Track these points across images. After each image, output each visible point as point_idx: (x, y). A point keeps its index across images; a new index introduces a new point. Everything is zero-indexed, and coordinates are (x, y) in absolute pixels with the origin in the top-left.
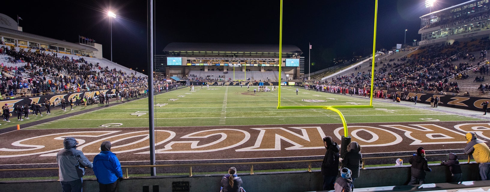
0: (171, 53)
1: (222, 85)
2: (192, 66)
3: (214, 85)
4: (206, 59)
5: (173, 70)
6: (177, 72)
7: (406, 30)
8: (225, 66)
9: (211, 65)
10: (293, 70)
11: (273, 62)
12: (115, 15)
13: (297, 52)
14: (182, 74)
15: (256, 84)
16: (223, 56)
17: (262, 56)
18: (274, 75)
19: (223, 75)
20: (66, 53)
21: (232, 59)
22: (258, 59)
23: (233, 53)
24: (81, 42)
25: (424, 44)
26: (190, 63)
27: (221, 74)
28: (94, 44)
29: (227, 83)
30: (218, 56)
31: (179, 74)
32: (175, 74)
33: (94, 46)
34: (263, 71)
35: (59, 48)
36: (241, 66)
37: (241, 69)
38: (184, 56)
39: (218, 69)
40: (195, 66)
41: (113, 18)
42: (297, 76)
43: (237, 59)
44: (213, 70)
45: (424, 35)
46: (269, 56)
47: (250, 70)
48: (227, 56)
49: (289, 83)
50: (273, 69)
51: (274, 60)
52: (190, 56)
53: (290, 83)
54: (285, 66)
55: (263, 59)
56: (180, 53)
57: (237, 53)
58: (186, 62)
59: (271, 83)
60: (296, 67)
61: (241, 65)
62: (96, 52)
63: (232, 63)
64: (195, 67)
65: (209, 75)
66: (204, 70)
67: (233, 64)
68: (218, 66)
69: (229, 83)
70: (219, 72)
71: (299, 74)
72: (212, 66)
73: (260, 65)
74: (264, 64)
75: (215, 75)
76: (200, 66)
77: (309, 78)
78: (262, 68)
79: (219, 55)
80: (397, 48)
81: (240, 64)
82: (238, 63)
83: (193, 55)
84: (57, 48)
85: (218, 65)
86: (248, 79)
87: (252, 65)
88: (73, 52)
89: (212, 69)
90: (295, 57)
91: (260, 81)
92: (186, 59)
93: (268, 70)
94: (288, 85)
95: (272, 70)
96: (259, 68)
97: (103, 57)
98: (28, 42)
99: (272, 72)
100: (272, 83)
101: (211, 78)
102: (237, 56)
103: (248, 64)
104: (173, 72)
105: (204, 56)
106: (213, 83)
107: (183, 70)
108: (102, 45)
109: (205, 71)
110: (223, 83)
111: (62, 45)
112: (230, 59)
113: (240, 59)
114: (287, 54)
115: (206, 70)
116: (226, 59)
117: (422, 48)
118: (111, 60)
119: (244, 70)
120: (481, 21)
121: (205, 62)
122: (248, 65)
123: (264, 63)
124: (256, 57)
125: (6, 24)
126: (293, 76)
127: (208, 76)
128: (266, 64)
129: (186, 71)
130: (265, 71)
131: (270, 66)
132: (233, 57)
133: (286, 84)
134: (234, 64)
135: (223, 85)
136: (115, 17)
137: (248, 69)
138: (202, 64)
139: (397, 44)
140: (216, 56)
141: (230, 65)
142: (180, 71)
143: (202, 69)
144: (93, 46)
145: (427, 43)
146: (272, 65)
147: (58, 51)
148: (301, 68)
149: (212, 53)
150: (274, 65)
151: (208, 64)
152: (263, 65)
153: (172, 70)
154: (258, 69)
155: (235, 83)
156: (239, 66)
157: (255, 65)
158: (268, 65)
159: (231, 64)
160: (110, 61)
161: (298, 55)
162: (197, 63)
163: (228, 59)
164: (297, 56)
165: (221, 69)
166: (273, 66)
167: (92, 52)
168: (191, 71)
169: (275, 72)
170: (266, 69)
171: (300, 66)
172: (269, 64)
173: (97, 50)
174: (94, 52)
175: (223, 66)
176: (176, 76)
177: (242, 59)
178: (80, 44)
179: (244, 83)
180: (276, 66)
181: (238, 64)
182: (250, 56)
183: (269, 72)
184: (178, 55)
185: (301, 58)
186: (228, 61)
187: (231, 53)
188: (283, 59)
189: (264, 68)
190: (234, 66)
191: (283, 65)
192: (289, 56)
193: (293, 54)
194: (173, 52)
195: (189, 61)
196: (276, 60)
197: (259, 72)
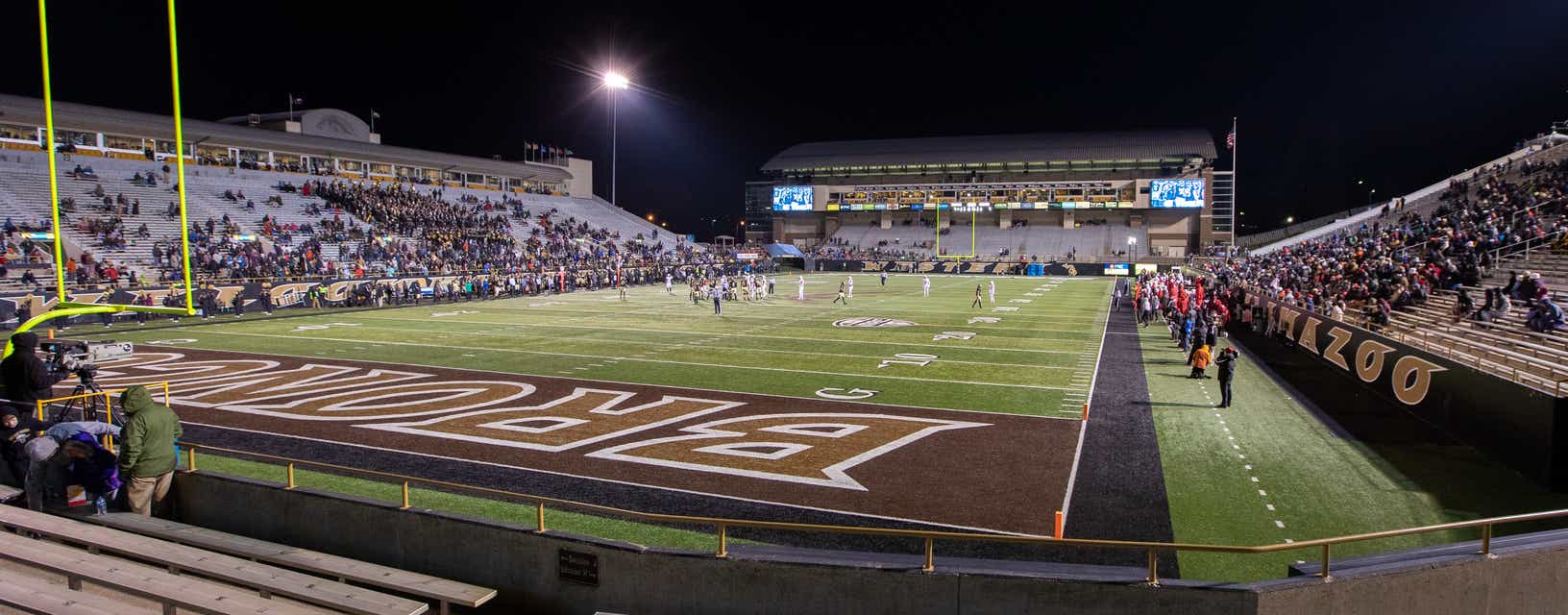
0: (785, 174)
1: (907, 272)
2: (843, 211)
4: (884, 189)
5: (794, 223)
6: (804, 230)
8: (943, 209)
9: (897, 207)
10: (1186, 220)
11: (1106, 192)
12: (626, 82)
13: (1198, 155)
14: (814, 235)
15: (1019, 269)
16: (938, 179)
17: (1070, 173)
18: (1104, 239)
20: (486, 188)
21: (965, 187)
22: (1053, 186)
23: (969, 168)
24: (530, 159)
26: (835, 202)
27: (923, 235)
28: (567, 161)
29: (926, 264)
30: (924, 177)
31: (810, 235)
32: (799, 236)
33: (567, 166)
34: (1069, 224)
35: (469, 176)
36: (990, 209)
37: (993, 218)
38: (825, 182)
39: (922, 220)
40: (849, 210)
41: (620, 91)
42: (1201, 241)
43: (982, 186)
44: (907, 223)
46: (1093, 173)
47: (1025, 223)
48: (950, 178)
49: (1138, 267)
51: (1110, 185)
52: (841, 182)
54: (1147, 206)
55: (1069, 185)
56: (813, 172)
57: (986, 168)
58: (827, 198)
59: (1072, 266)
60: (1195, 212)
61: (992, 205)
62: (571, 181)
63: (961, 200)
64: (856, 215)
65: (883, 239)
66: (880, 225)
67: (964, 205)
68: (918, 210)
69: (930, 266)
70: (925, 228)
71: (1206, 234)
72: (902, 210)
73: (1057, 205)
74: (1072, 200)
75: (902, 240)
76: (863, 211)
78: (1066, 216)
79: (924, 174)
81: (987, 204)
82: (984, 201)
83: (847, 179)
84: (465, 176)
85: (917, 207)
86: (1001, 254)
87: (1027, 206)
88: (506, 183)
89: (903, 219)
90: (1191, 173)
91: (1034, 258)
92: (825, 191)
93: (1090, 222)
94: (1132, 273)
95: (1103, 222)
96: (1057, 215)
97: (594, 193)
98: (393, 166)
99: (1104, 227)
100: (1077, 266)
101: (887, 249)
102: (981, 178)
103: (1015, 201)
104: (793, 230)
105: (879, 180)
107: (821, 223)
108: (592, 163)
109: (883, 227)
110: (912, 266)
111: (480, 169)
112: (956, 186)
113: (990, 187)
114: (1160, 164)
115: (886, 224)
116: (946, 186)
118: (611, 202)
119: (1005, 224)
121: (882, 199)
122: (1017, 205)
123: (1072, 197)
124: (1048, 177)
125: (346, 131)
126: (1185, 242)
127: (881, 243)
128: (1080, 200)
129: (829, 227)
130: (1077, 225)
131: (1091, 209)
132: (968, 179)
133: (1127, 272)
134: (969, 204)
135: (912, 272)
136: (626, 87)
137: (1021, 219)
138: (870, 207)
140: (915, 179)
141: (956, 206)
142: (812, 229)
143: (874, 219)
144: (563, 165)
146: (1099, 205)
147: (466, 183)
148: (1209, 213)
149: (906, 170)
150: (1108, 205)
151: (888, 206)
152: (1066, 205)
153: (793, 226)
154: (1056, 220)
155: (949, 267)
156: (985, 208)
157: (1039, 205)
158: (1086, 205)
159: (960, 204)
160: (607, 203)
161: (1204, 167)
162: (857, 202)
163: (952, 187)
164: (1198, 170)
165: (928, 219)
166: (1105, 209)
167: (561, 181)
168: (842, 228)
169: (1115, 227)
170: (1081, 219)
171: (1214, 205)
172: (1091, 200)
173: (571, 177)
174: (564, 181)
175: (933, 211)
176: (802, 242)
177: (996, 185)
178: (526, 162)
179: (981, 267)
180: (1113, 209)
181: (981, 204)
182: (1026, 175)
183: (1092, 227)
184: (806, 180)
185: (1217, 177)
186: (951, 194)
187: (965, 169)
188: (1141, 183)
189: (1073, 215)
190: (969, 210)
191: (1141, 202)
192: (1166, 172)
193: (1184, 163)
194: (796, 173)
195: (835, 196)
196: (1117, 184)
197: (1057, 228)
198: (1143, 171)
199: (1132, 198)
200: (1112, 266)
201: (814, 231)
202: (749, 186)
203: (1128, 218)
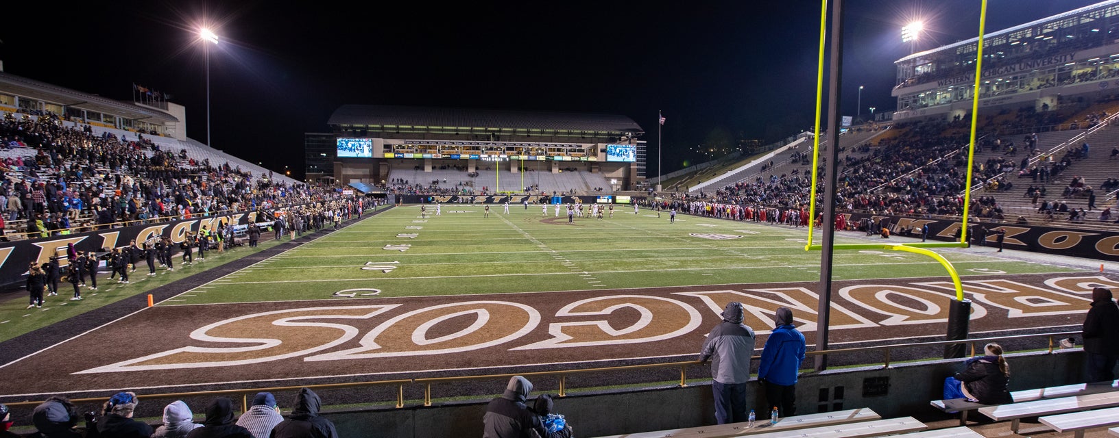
0: (346, 128)
1: (467, 203)
2: (395, 158)
3: (450, 202)
4: (428, 143)
5: (350, 167)
6: (360, 172)
7: (862, 87)
8: (472, 159)
9: (440, 156)
10: (621, 169)
11: (579, 151)
12: (217, 37)
13: (629, 130)
14: (370, 176)
15: (545, 200)
16: (467, 138)
17: (554, 138)
18: (580, 180)
19: (468, 179)
20: (106, 126)
21: (487, 144)
22: (546, 145)
23: (489, 131)
24: (138, 100)
25: (902, 117)
26: (390, 152)
27: (462, 177)
28: (167, 105)
29: (481, 197)
30: (457, 136)
31: (365, 176)
32: (355, 177)
33: (167, 110)
34: (555, 170)
35: (88, 112)
36: (507, 159)
37: (506, 166)
38: (378, 135)
39: (455, 166)
40: (402, 159)
41: (212, 45)
42: (632, 182)
43: (499, 143)
44: (443, 168)
45: (902, 99)
46: (569, 138)
47: (526, 170)
48: (476, 137)
49: (618, 197)
50: (577, 167)
51: (581, 146)
52: (391, 136)
53: (620, 199)
54: (604, 161)
55: (556, 145)
56: (368, 128)
57: (500, 131)
58: (383, 149)
60: (629, 164)
61: (509, 157)
62: (173, 123)
63: (486, 153)
64: (402, 162)
65: (435, 180)
66: (423, 169)
67: (490, 156)
68: (456, 159)
69: (483, 199)
70: (458, 172)
71: (635, 178)
72: (443, 159)
73: (550, 158)
74: (559, 155)
75: (450, 180)
76: (414, 159)
77: (659, 187)
78: (553, 165)
79: (457, 134)
80: (844, 125)
81: (506, 156)
82: (501, 154)
83: (397, 135)
84: (83, 112)
85: (455, 157)
86: (526, 190)
87: (532, 158)
88: (120, 122)
89: (440, 165)
90: (625, 140)
91: (555, 193)
92: (381, 142)
93: (568, 169)
94: (614, 201)
95: (576, 169)
96: (548, 165)
98: (16, 99)
99: (576, 173)
100: (580, 197)
101: (442, 186)
102: (498, 138)
103: (522, 155)
104: (349, 171)
105: (423, 136)
106: (448, 198)
107: (376, 169)
108: (184, 108)
109: (426, 171)
110: (470, 198)
111: (97, 107)
112: (482, 144)
113: (505, 144)
114: (608, 134)
115: (428, 169)
116: (474, 143)
117: (899, 126)
118: (207, 144)
119: (514, 170)
120: (1019, 75)
121: (424, 150)
122: (523, 157)
123: (558, 153)
124: (541, 139)
126: (622, 182)
127: (434, 182)
128: (563, 155)
129: (383, 171)
130: (560, 171)
131: (572, 161)
132: (488, 138)
133: (610, 201)
134: (493, 156)
135: (472, 203)
136: (216, 42)
137: (527, 167)
138: (419, 156)
139: (844, 117)
140: (450, 137)
141: (484, 157)
142: (367, 171)
143: (419, 165)
144: (164, 109)
145: (910, 116)
146: (577, 159)
147: (86, 120)
148: (638, 165)
149: (443, 130)
150: (582, 159)
151: (433, 156)
152: (557, 158)
153: (349, 169)
154: (546, 167)
155: (497, 199)
156: (504, 159)
157: (539, 158)
158: (568, 158)
159: (486, 156)
160: (204, 145)
161: (632, 137)
162: (407, 152)
163: (478, 144)
164: (630, 140)
165: (462, 166)
166: (580, 161)
167: (163, 123)
168: (393, 171)
169: (582, 173)
170: (562, 167)
171: (638, 161)
172: (570, 155)
173: (175, 119)
174: (167, 123)
175: (466, 160)
176: (361, 181)
177: (510, 144)
178: (136, 104)
179: (519, 199)
180: (584, 161)
181: (501, 156)
182: (528, 138)
183: (568, 173)
184: (363, 134)
185: (638, 144)
186: (478, 148)
187: (486, 131)
188: (601, 146)
189: (557, 165)
190: (493, 160)
191: (600, 157)
192: (612, 139)
193: (622, 135)
194: (352, 127)
195: (388, 148)
196: (586, 146)
197: (548, 173)
198: (599, 138)
199: (595, 155)
200: (601, 197)
201: (368, 173)
202: (308, 136)
203: (590, 167)
